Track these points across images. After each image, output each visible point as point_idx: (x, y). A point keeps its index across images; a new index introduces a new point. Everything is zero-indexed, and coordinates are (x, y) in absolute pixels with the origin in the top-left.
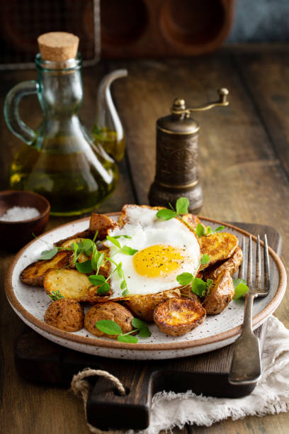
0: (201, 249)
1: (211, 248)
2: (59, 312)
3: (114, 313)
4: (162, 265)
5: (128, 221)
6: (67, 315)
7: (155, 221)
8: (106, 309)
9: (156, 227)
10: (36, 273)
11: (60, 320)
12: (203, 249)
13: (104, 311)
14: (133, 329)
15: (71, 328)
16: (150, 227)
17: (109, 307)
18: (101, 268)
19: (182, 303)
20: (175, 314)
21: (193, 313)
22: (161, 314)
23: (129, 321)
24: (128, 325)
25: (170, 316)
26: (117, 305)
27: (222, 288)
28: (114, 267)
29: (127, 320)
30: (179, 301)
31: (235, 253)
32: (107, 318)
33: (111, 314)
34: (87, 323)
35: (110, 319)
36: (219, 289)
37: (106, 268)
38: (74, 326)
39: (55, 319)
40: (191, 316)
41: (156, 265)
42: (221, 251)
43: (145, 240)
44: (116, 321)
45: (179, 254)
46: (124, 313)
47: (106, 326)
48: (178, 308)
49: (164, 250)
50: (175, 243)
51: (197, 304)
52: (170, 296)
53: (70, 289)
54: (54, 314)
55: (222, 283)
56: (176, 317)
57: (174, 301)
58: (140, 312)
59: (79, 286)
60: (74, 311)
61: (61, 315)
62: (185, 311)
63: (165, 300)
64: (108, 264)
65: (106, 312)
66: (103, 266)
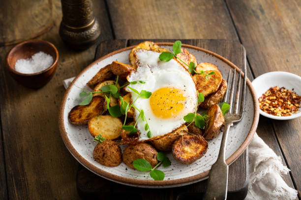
0: (196, 85)
1: (203, 84)
2: (104, 154)
3: (144, 153)
4: (172, 108)
5: (139, 63)
6: (111, 156)
7: (159, 62)
8: (138, 150)
9: (161, 68)
10: (80, 116)
11: (106, 159)
12: (198, 85)
13: (137, 152)
14: (159, 162)
15: (114, 164)
16: (156, 68)
17: (139, 148)
18: (128, 113)
19: (190, 138)
20: (187, 148)
21: (199, 145)
22: (178, 151)
23: (155, 157)
24: (154, 160)
25: (183, 151)
26: (145, 145)
27: (216, 122)
28: (138, 112)
29: (153, 157)
30: (188, 137)
31: (221, 86)
32: (139, 157)
33: (142, 154)
34: (125, 159)
35: (142, 158)
36: (215, 124)
37: (131, 112)
38: (116, 163)
39: (102, 159)
40: (198, 148)
41: (167, 108)
42: (211, 86)
43: (155, 81)
44: (146, 159)
45: (182, 95)
46: (151, 151)
47: (140, 165)
48: (188, 143)
49: (170, 92)
50: (177, 85)
51: (201, 137)
52: (182, 134)
53: (108, 130)
54: (101, 155)
55: (217, 119)
56: (188, 151)
57: (185, 138)
58: (162, 148)
59: (114, 127)
60: (115, 152)
61: (105, 156)
62: (194, 145)
63: (179, 138)
64: (133, 109)
65: (138, 153)
66: (129, 111)
